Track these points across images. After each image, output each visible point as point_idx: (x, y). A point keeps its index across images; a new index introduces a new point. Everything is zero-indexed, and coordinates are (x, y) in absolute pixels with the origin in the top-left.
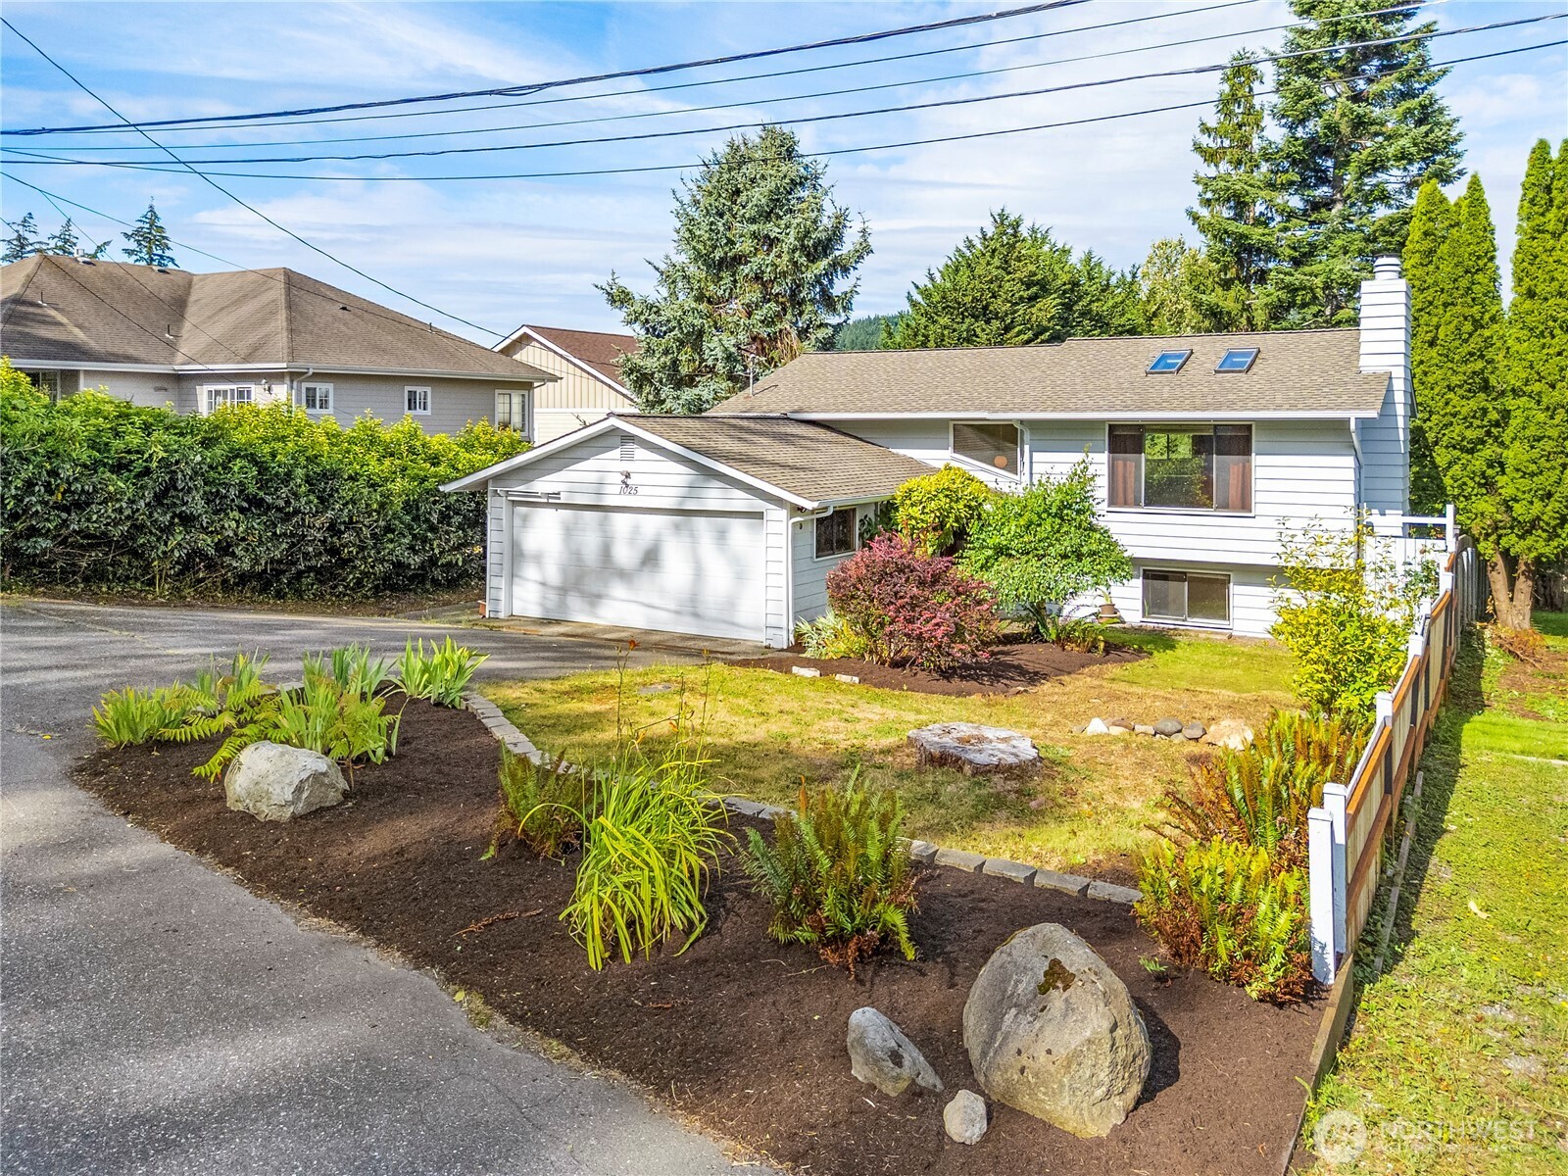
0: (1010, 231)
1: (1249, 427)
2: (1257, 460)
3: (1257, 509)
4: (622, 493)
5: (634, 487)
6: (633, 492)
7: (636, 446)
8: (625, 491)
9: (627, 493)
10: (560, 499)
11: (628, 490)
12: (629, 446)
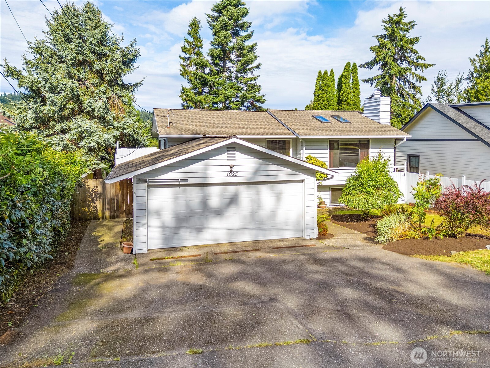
1: (369, 140)
2: (370, 150)
4: (228, 176)
5: (235, 172)
6: (235, 175)
7: (236, 152)
8: (230, 175)
9: (232, 176)
10: (187, 181)
11: (232, 174)
12: (232, 152)
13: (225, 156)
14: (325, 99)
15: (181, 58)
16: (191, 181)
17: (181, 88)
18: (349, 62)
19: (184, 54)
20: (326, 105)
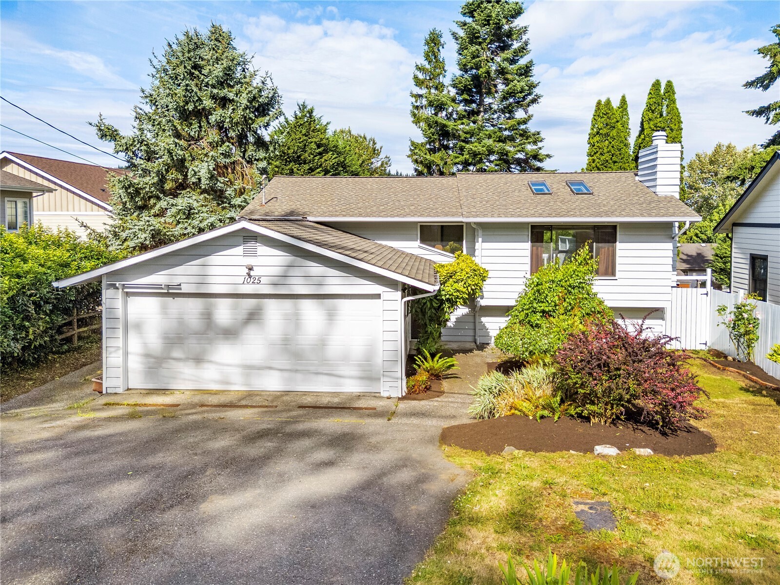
0: (308, 115)
1: (616, 226)
2: (619, 245)
3: (618, 274)
4: (245, 282)
5: (257, 278)
6: (256, 281)
7: (258, 244)
8: (248, 281)
9: (251, 283)
10: (180, 289)
11: (252, 280)
12: (251, 244)
13: (239, 250)
14: (605, 150)
15: (412, 95)
16: (185, 289)
17: (409, 143)
18: (658, 81)
19: (418, 88)
20: (607, 161)
